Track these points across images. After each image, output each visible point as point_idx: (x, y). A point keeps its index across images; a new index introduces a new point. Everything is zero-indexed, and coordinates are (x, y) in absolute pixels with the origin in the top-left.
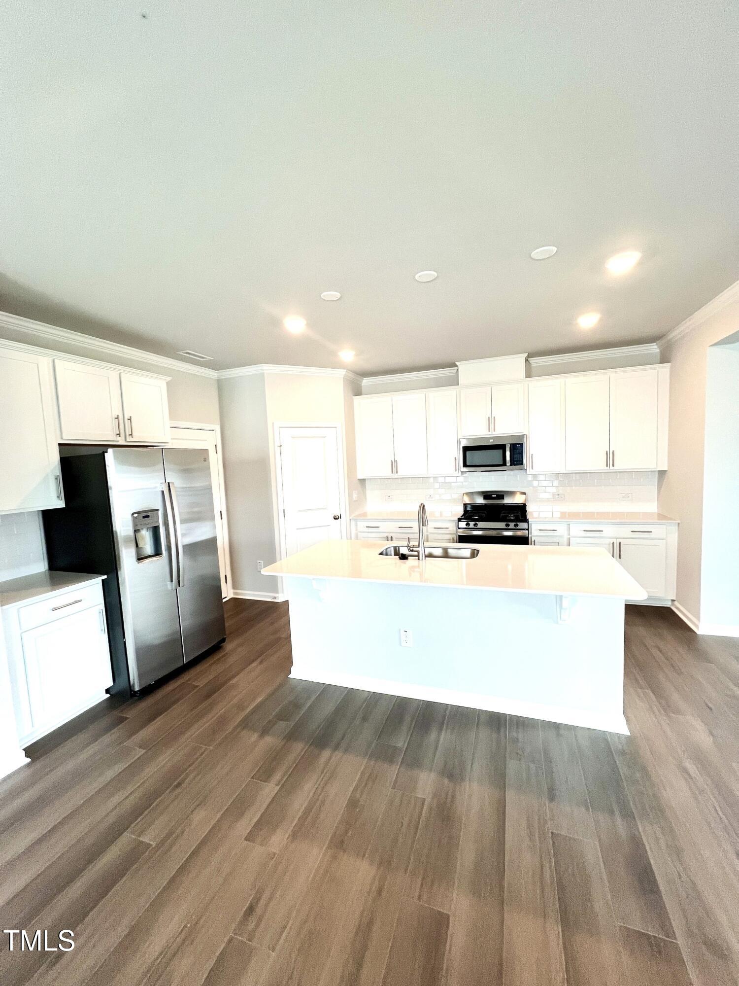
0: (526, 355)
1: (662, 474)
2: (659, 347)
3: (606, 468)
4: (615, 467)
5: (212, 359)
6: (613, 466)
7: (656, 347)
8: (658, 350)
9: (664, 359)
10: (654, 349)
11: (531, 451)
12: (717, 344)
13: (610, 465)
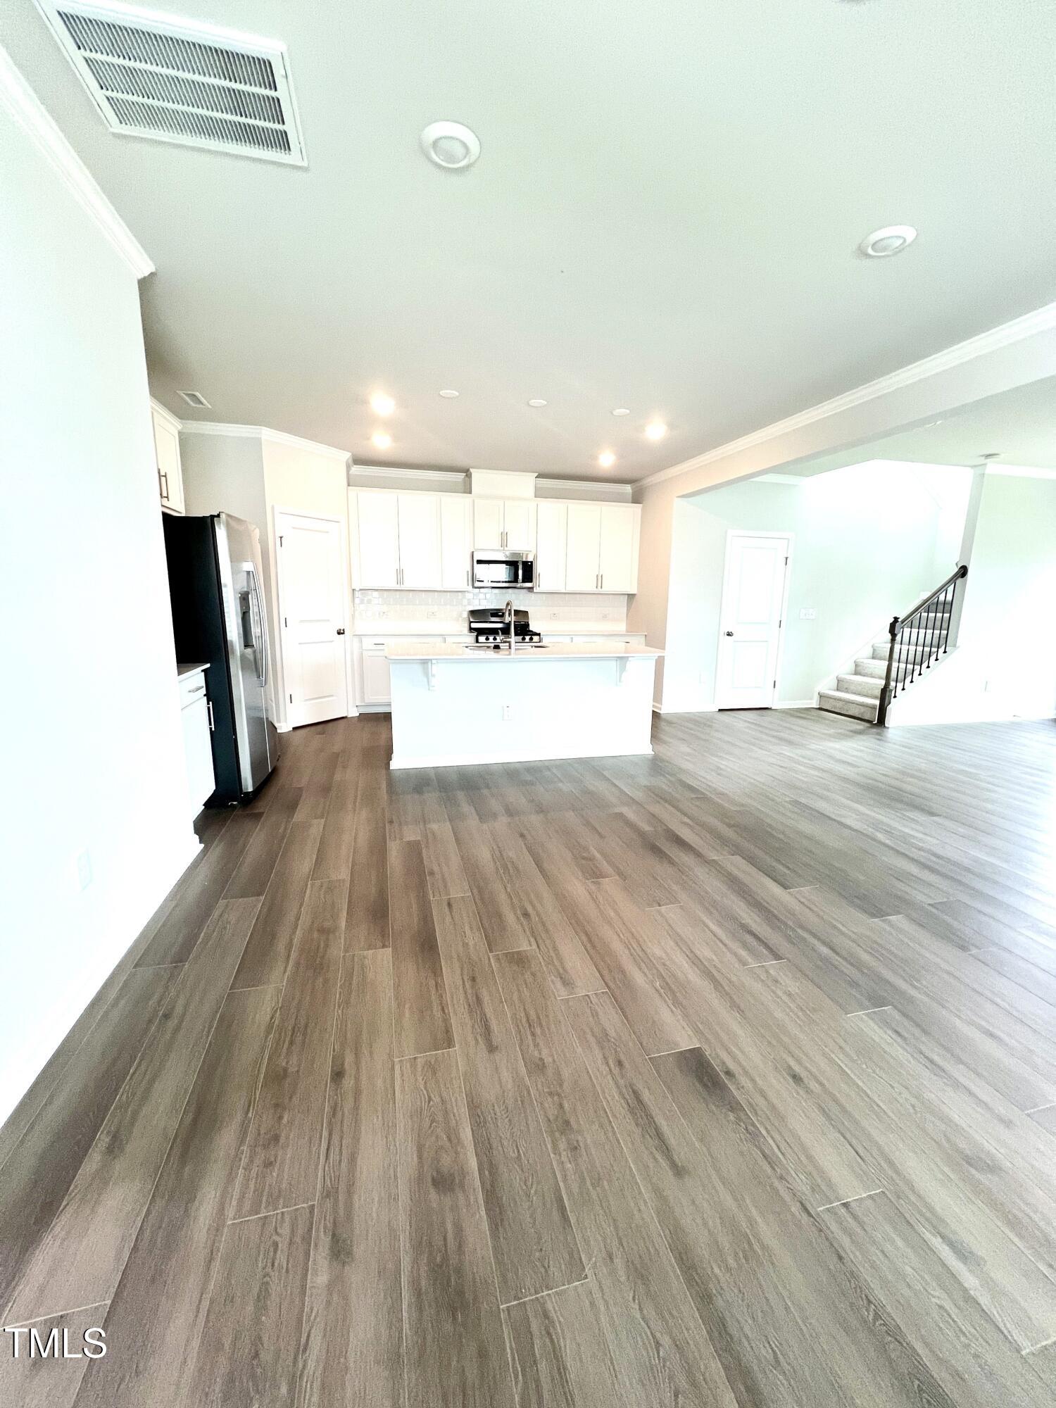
0: (536, 474)
1: (631, 597)
2: (632, 489)
3: (595, 589)
4: (603, 589)
5: (210, 407)
6: (601, 587)
7: (629, 488)
8: (631, 491)
9: (637, 499)
10: (628, 489)
11: (539, 569)
12: (683, 496)
13: (599, 587)
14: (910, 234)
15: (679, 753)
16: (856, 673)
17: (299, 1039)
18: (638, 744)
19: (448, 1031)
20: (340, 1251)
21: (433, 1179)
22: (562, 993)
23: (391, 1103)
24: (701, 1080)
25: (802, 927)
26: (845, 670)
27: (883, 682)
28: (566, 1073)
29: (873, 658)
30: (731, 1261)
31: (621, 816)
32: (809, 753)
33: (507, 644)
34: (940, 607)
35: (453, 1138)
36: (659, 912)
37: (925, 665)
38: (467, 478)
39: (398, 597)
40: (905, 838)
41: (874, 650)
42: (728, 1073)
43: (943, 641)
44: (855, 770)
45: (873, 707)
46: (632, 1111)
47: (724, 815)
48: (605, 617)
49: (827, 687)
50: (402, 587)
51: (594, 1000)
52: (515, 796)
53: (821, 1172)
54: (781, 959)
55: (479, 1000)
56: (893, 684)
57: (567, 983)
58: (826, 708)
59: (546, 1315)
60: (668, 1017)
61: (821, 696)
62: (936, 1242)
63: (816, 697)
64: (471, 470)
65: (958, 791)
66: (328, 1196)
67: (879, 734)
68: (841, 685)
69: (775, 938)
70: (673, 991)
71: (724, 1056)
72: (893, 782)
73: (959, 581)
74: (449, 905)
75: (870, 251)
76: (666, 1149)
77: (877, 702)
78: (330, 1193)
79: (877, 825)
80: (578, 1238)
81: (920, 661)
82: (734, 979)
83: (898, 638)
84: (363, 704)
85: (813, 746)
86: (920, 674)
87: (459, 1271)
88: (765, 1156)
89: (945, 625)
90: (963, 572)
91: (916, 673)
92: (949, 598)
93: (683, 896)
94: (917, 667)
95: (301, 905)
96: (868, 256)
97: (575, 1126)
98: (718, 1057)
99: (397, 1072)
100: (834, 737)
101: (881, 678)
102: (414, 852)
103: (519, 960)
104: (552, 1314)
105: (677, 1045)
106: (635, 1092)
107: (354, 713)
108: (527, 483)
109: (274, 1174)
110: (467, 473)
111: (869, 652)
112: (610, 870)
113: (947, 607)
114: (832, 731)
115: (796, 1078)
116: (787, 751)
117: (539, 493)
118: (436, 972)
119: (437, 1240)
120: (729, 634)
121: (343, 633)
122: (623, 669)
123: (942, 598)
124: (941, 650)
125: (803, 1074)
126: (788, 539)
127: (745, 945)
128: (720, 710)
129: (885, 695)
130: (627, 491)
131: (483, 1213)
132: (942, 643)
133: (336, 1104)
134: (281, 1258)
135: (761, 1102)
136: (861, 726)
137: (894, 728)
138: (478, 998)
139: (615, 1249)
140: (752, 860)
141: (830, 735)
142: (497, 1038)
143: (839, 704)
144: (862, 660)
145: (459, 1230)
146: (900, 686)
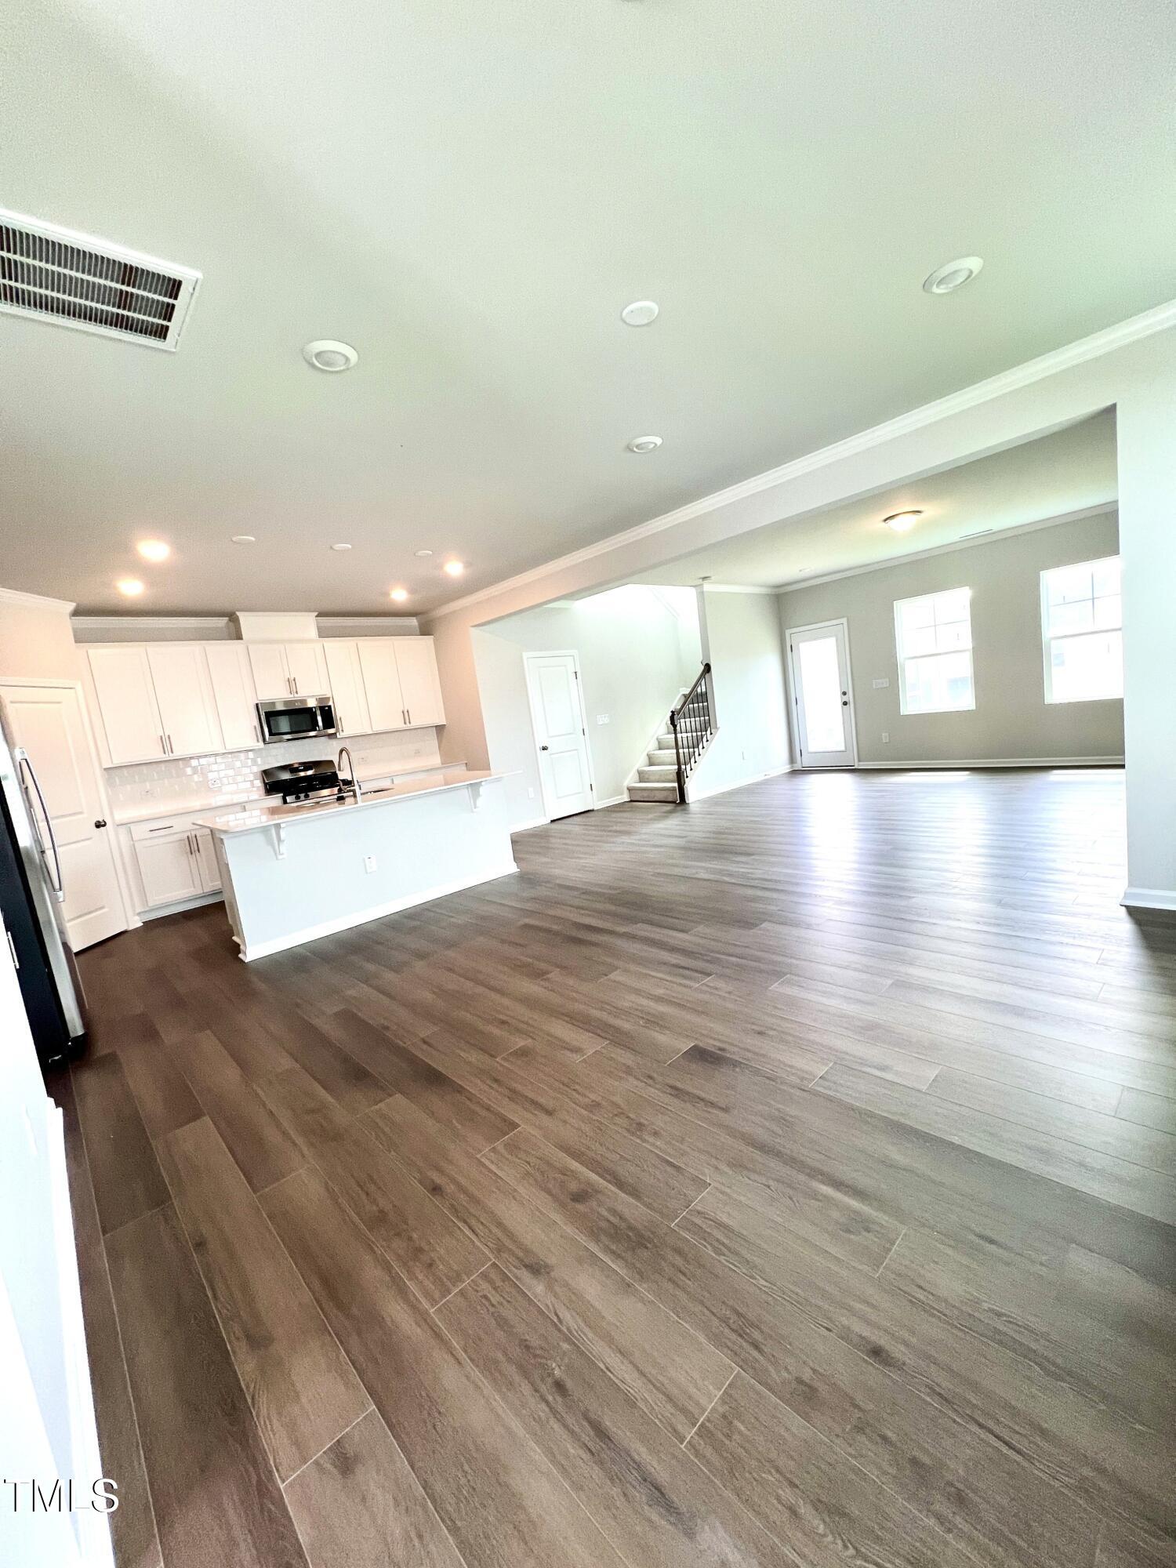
0: (316, 614)
1: (440, 729)
2: (418, 621)
3: (404, 726)
4: (411, 725)
6: (410, 723)
8: (417, 624)
9: (425, 630)
10: (414, 622)
11: (339, 712)
12: (478, 625)
13: (408, 723)
14: (659, 441)
15: (540, 864)
16: (651, 764)
17: (372, 1188)
18: (504, 865)
19: (505, 1120)
20: (537, 1269)
21: (571, 1199)
22: (578, 1058)
23: (499, 1180)
24: (706, 1061)
25: (712, 951)
26: (640, 763)
27: (676, 767)
28: (617, 1099)
29: (660, 749)
30: (781, 1132)
31: (526, 926)
32: (644, 837)
33: (352, 793)
34: (700, 699)
35: (565, 1171)
36: (609, 980)
37: (701, 746)
38: (231, 624)
39: (163, 769)
40: (744, 876)
41: (659, 743)
42: (720, 1049)
43: (707, 725)
44: (684, 839)
45: (673, 789)
46: (676, 1096)
47: (611, 899)
48: (418, 753)
49: (631, 780)
50: (172, 756)
51: (604, 1051)
52: (414, 943)
53: (801, 1070)
54: (711, 975)
55: (514, 1091)
56: (683, 767)
57: (577, 1050)
58: (638, 799)
59: (699, 1212)
60: (662, 1038)
61: (630, 790)
62: (868, 1070)
63: (626, 792)
64: (238, 613)
65: (759, 836)
66: (499, 1251)
67: (684, 810)
68: (642, 776)
69: (700, 964)
70: (655, 1021)
71: (711, 1042)
72: (712, 841)
73: (707, 676)
74: (425, 1042)
75: (635, 449)
76: (712, 1104)
77: (676, 785)
78: (499, 1249)
79: (720, 872)
80: (691, 1170)
81: (696, 743)
82: (690, 999)
83: (678, 728)
84: (147, 909)
85: (644, 831)
86: (699, 755)
87: (631, 1228)
88: (768, 1078)
89: (706, 712)
90: (707, 668)
91: (697, 754)
92: (704, 690)
93: (620, 964)
94: (696, 750)
95: (264, 1105)
96: (632, 451)
97: (646, 1122)
98: (709, 1044)
99: (487, 1163)
100: (655, 820)
101: (674, 765)
102: (348, 1018)
103: (523, 1053)
104: (703, 1210)
105: (680, 1050)
106: (671, 1087)
107: (136, 923)
108: (307, 624)
109: (441, 1267)
110: (232, 617)
111: (656, 745)
112: (550, 968)
113: (704, 697)
114: (650, 816)
115: (760, 1033)
116: (626, 839)
117: (323, 633)
118: (460, 1090)
119: (603, 1224)
120: (544, 748)
121: (104, 825)
122: (476, 795)
123: (699, 690)
124: (709, 732)
125: (762, 1029)
126: (573, 656)
127: (685, 977)
128: (552, 821)
129: (680, 777)
130: (413, 624)
131: (623, 1195)
132: (707, 726)
133: (452, 1205)
134: (495, 1298)
135: (750, 1055)
136: (670, 807)
137: (692, 803)
138: (510, 1090)
139: (716, 1163)
140: (651, 923)
141: (651, 819)
142: (550, 1104)
143: (645, 794)
144: (653, 752)
145: (613, 1212)
146: (688, 767)
